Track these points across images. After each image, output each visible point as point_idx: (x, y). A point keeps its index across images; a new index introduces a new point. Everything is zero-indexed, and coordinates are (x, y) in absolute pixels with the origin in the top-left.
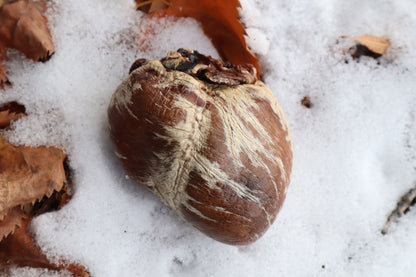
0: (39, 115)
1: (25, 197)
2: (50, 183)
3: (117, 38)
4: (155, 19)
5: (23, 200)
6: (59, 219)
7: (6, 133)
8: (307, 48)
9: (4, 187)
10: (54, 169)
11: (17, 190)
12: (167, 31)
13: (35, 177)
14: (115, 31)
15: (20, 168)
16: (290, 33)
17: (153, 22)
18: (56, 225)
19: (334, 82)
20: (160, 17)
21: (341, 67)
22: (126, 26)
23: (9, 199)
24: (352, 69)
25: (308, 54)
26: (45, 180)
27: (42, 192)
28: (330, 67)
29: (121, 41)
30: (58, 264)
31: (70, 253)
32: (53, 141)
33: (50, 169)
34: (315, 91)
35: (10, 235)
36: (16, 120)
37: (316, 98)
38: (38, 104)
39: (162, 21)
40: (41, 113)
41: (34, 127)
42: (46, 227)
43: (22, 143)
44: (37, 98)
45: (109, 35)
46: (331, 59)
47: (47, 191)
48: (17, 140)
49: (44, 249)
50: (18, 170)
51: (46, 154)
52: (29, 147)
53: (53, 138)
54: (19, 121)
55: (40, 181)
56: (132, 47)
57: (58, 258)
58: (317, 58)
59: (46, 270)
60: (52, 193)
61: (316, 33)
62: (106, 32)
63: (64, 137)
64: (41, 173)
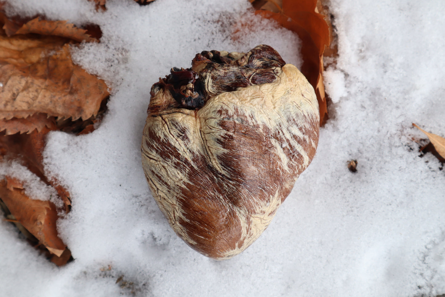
0: (108, 48)
1: (53, 110)
2: (80, 109)
3: (216, 17)
4: (259, 16)
5: (50, 111)
6: (71, 143)
7: (73, 48)
8: (380, 116)
9: (37, 91)
10: (90, 100)
11: (47, 100)
12: (263, 33)
13: (68, 98)
14: (217, 9)
15: (63, 83)
16: (375, 94)
17: (256, 19)
18: (66, 146)
19: (385, 162)
20: (265, 17)
21: (402, 151)
22: (230, 10)
23: (36, 103)
24: (411, 159)
25: (377, 123)
26: (76, 104)
27: (70, 113)
28: (391, 146)
29: (218, 21)
30: (50, 179)
31: (64, 176)
32: (107, 76)
33: (86, 97)
34: (365, 160)
35: (25, 133)
36: (88, 42)
37: (363, 166)
38: (114, 38)
39: (265, 22)
40: (112, 47)
41: (98, 56)
42: (56, 143)
43: (81, 64)
44: (116, 33)
45: (211, 10)
46: (396, 139)
47: (74, 114)
48: (78, 59)
49: (45, 161)
50: (60, 84)
51: (92, 84)
52: (84, 70)
53: (108, 74)
54: (91, 44)
55: (72, 103)
56: (224, 31)
57: (52, 174)
58: (384, 131)
59: (38, 179)
60: (78, 118)
61: (397, 107)
62: (210, 6)
63: (117, 77)
64: (76, 96)
